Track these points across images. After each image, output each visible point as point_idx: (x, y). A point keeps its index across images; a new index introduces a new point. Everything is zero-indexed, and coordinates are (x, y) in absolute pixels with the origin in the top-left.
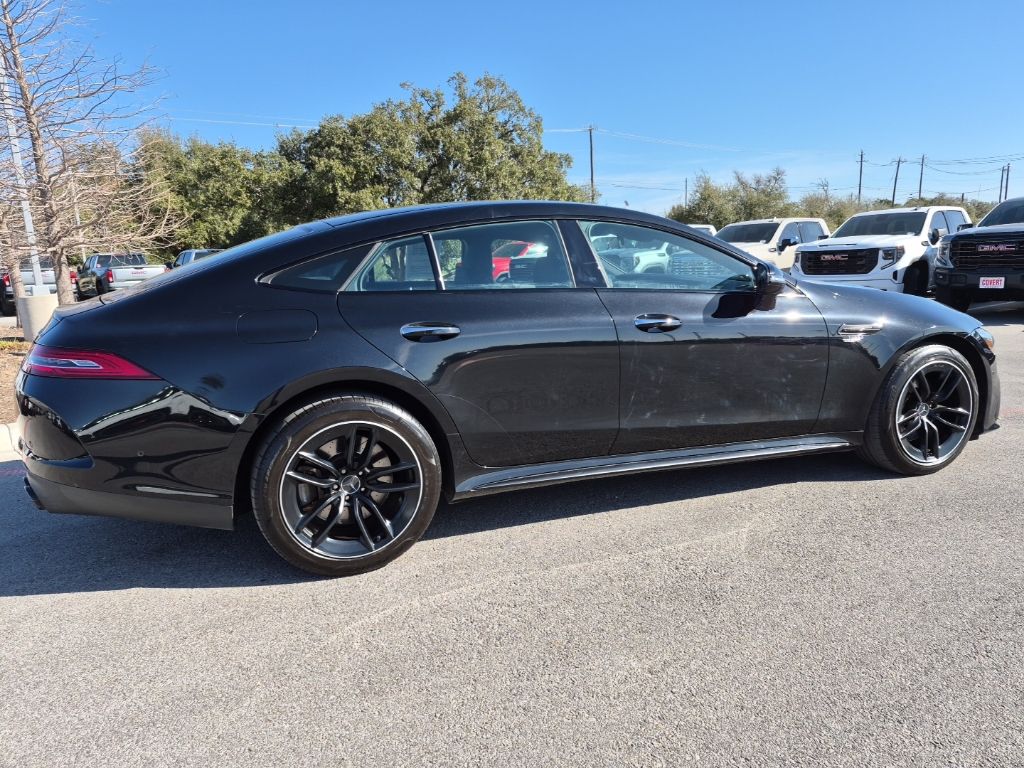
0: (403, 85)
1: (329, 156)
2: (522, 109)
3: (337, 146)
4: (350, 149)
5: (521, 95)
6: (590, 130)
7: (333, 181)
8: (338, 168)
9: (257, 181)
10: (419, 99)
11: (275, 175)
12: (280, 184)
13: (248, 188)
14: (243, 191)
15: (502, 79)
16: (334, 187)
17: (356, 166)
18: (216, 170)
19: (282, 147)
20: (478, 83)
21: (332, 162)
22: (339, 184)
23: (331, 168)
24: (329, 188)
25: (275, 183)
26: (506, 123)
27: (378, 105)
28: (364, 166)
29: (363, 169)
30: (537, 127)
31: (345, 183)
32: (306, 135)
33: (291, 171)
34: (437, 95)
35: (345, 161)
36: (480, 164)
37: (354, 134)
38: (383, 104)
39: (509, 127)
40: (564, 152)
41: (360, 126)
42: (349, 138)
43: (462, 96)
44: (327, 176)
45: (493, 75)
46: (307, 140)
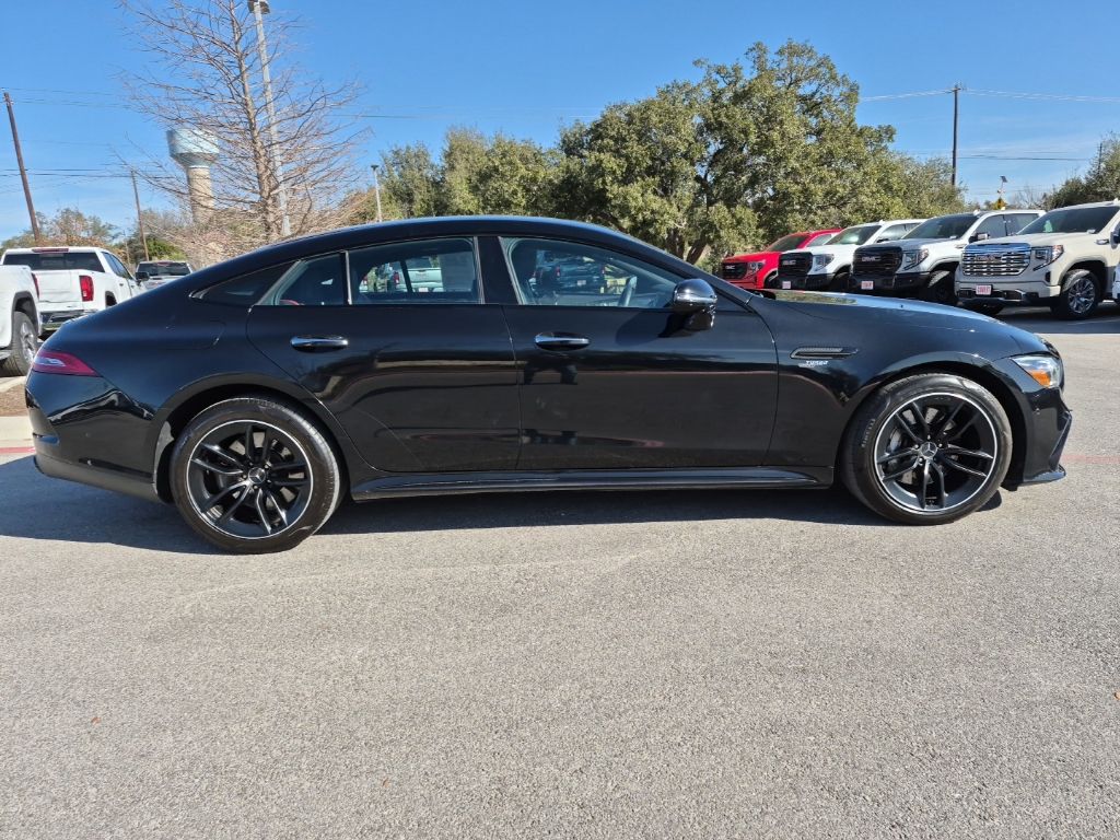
0: (695, 63)
1: (600, 150)
2: (833, 77)
3: (612, 137)
4: (624, 140)
5: (833, 61)
6: (956, 92)
7: (602, 175)
8: (610, 162)
9: (534, 180)
10: (715, 76)
11: (552, 171)
12: (556, 181)
13: (524, 187)
14: (520, 189)
15: (809, 45)
16: (604, 183)
17: (627, 158)
18: (496, 169)
19: (564, 142)
20: (780, 52)
21: (602, 156)
22: (609, 179)
23: (601, 161)
24: (598, 183)
25: (551, 181)
26: (813, 95)
27: (663, 87)
28: (636, 158)
29: (634, 162)
30: (851, 96)
31: (616, 178)
32: (588, 127)
33: (568, 166)
34: (735, 70)
35: (617, 153)
36: (766, 146)
37: (630, 123)
38: (668, 87)
39: (817, 99)
40: (884, 124)
41: (637, 114)
42: (624, 129)
43: (761, 68)
44: (597, 170)
45: (797, 41)
46: (588, 133)
